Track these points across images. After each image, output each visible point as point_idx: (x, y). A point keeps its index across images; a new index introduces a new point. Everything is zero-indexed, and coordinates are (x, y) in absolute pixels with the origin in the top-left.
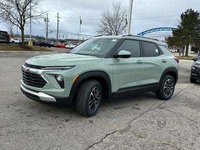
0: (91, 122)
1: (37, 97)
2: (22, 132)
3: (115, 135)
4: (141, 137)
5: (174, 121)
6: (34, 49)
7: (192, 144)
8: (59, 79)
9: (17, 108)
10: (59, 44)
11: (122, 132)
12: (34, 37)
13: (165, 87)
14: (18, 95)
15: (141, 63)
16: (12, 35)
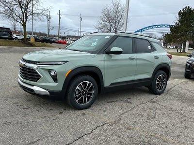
0: (84, 114)
1: (32, 90)
2: (17, 123)
3: (105, 127)
4: (130, 129)
5: (164, 114)
6: (36, 45)
7: (178, 136)
8: (53, 73)
9: (15, 101)
10: (61, 40)
11: (112, 124)
12: (36, 33)
13: (157, 82)
14: (16, 89)
15: (133, 59)
16: (15, 31)
